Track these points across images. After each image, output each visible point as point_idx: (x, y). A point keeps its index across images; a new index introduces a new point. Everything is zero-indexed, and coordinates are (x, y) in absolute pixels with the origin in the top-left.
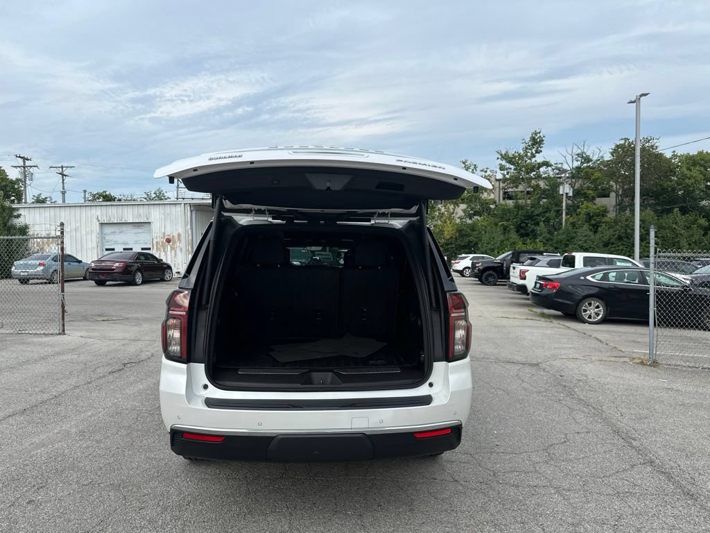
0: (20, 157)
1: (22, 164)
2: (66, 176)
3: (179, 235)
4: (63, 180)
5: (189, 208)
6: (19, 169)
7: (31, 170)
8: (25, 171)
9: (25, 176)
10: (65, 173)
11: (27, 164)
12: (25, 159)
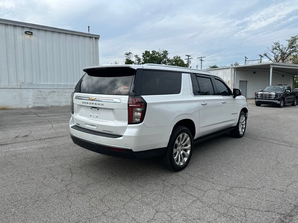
0: (187, 56)
1: (188, 58)
2: (202, 61)
3: (229, 81)
4: (201, 62)
5: (233, 69)
6: (187, 60)
7: (190, 60)
8: (188, 61)
9: (188, 62)
10: (202, 60)
11: (189, 58)
12: (189, 56)
